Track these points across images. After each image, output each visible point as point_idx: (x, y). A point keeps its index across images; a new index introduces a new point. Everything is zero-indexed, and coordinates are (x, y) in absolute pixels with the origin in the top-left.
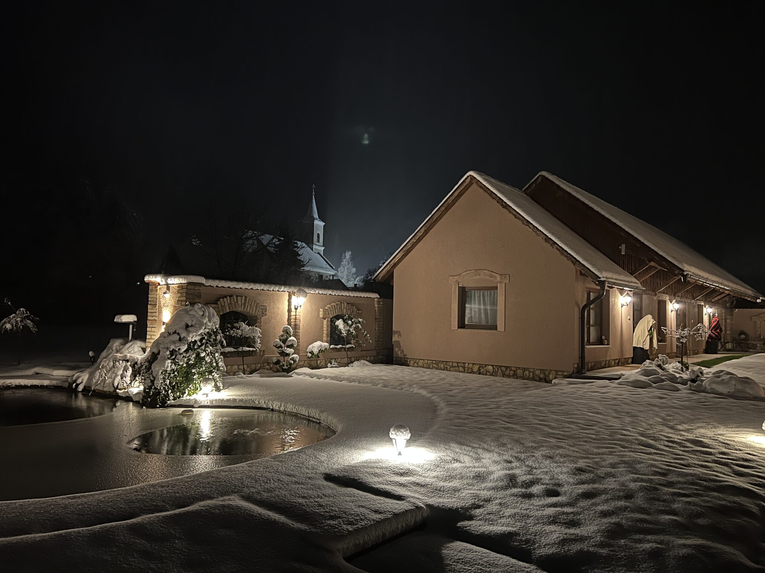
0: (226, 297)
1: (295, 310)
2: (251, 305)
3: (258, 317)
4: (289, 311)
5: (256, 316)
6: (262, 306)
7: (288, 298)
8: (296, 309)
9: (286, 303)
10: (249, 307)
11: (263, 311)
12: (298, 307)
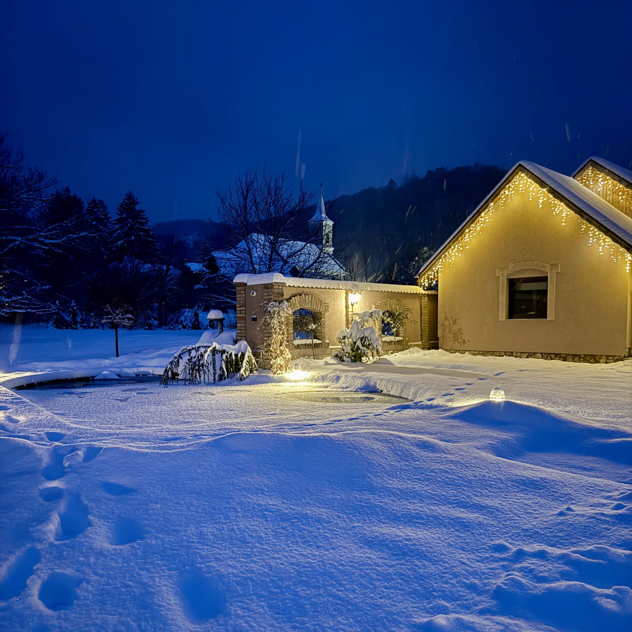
0: (296, 296)
1: (351, 307)
2: (316, 303)
3: (322, 313)
4: (347, 307)
5: (321, 313)
6: (325, 303)
7: (345, 295)
8: (352, 305)
9: (344, 301)
10: (315, 304)
11: (327, 308)
12: (354, 303)
